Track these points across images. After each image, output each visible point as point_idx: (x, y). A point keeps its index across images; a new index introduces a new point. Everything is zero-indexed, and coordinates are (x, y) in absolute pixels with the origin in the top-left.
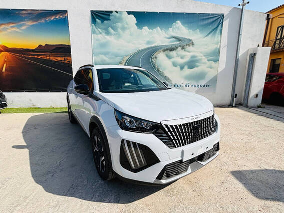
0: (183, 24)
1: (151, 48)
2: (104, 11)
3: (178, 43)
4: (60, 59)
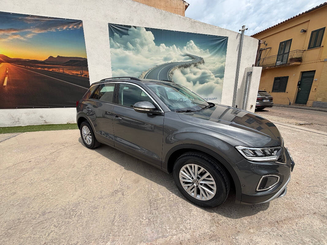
1: (169, 64)
3: (192, 60)
4: (75, 72)
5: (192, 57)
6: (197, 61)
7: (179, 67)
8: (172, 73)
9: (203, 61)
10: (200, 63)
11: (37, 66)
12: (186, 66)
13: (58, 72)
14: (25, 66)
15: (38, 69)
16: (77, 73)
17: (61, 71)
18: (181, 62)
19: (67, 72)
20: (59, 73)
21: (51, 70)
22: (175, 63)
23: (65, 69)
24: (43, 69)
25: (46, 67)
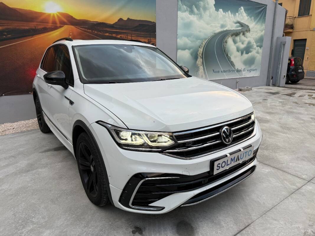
1: (224, 31)
3: (241, 28)
5: (242, 25)
7: (232, 35)
9: (249, 29)
10: (247, 31)
12: (237, 34)
17: (129, 38)
18: (233, 30)
22: (229, 30)
23: (134, 35)
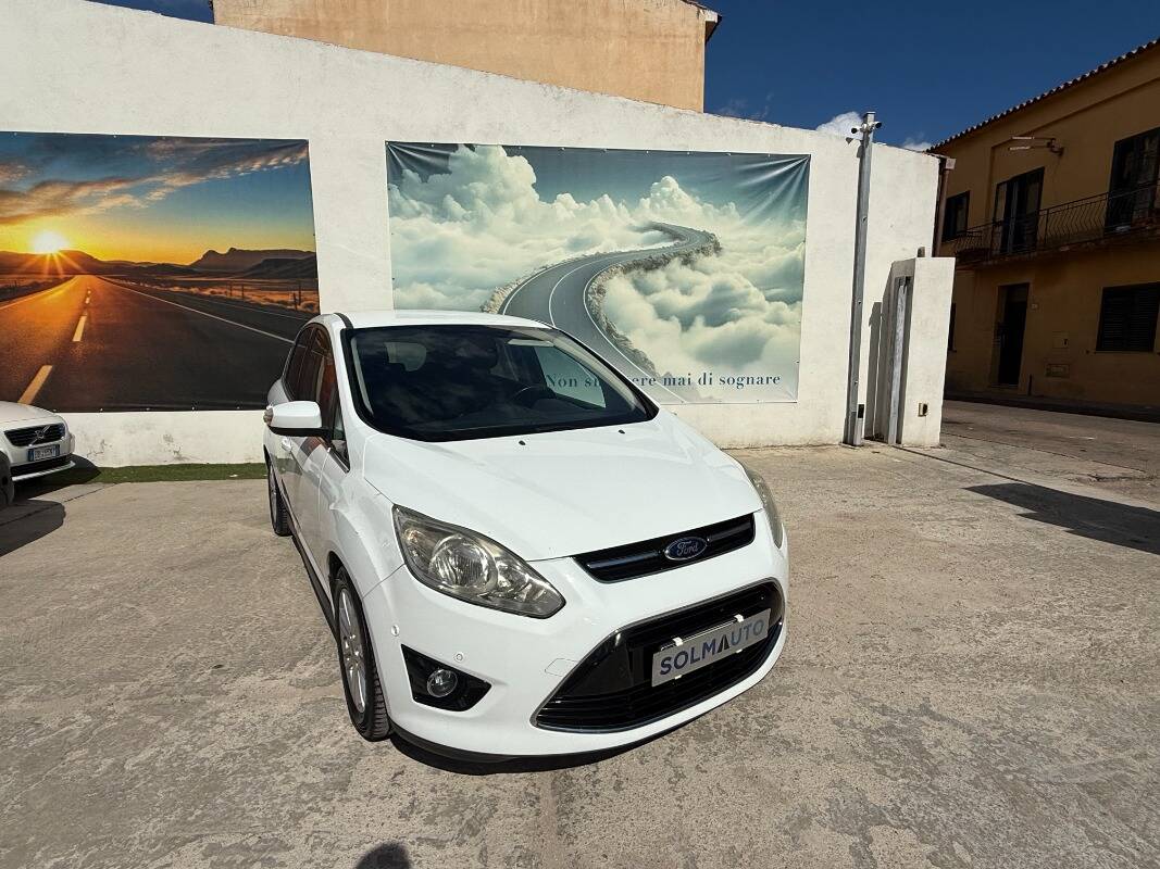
0: (685, 185)
1: (587, 259)
2: (428, 145)
3: (671, 244)
4: (277, 297)
5: (672, 233)
6: (692, 247)
7: (627, 269)
8: (600, 291)
9: (716, 243)
10: (703, 251)
11: (170, 281)
12: (653, 264)
13: (228, 296)
14: (138, 283)
15: (171, 289)
16: (285, 298)
17: (237, 294)
18: (630, 252)
19: (254, 297)
20: (230, 299)
21: (207, 293)
22: (611, 254)
23: (250, 288)
24: (185, 290)
25: (194, 284)
